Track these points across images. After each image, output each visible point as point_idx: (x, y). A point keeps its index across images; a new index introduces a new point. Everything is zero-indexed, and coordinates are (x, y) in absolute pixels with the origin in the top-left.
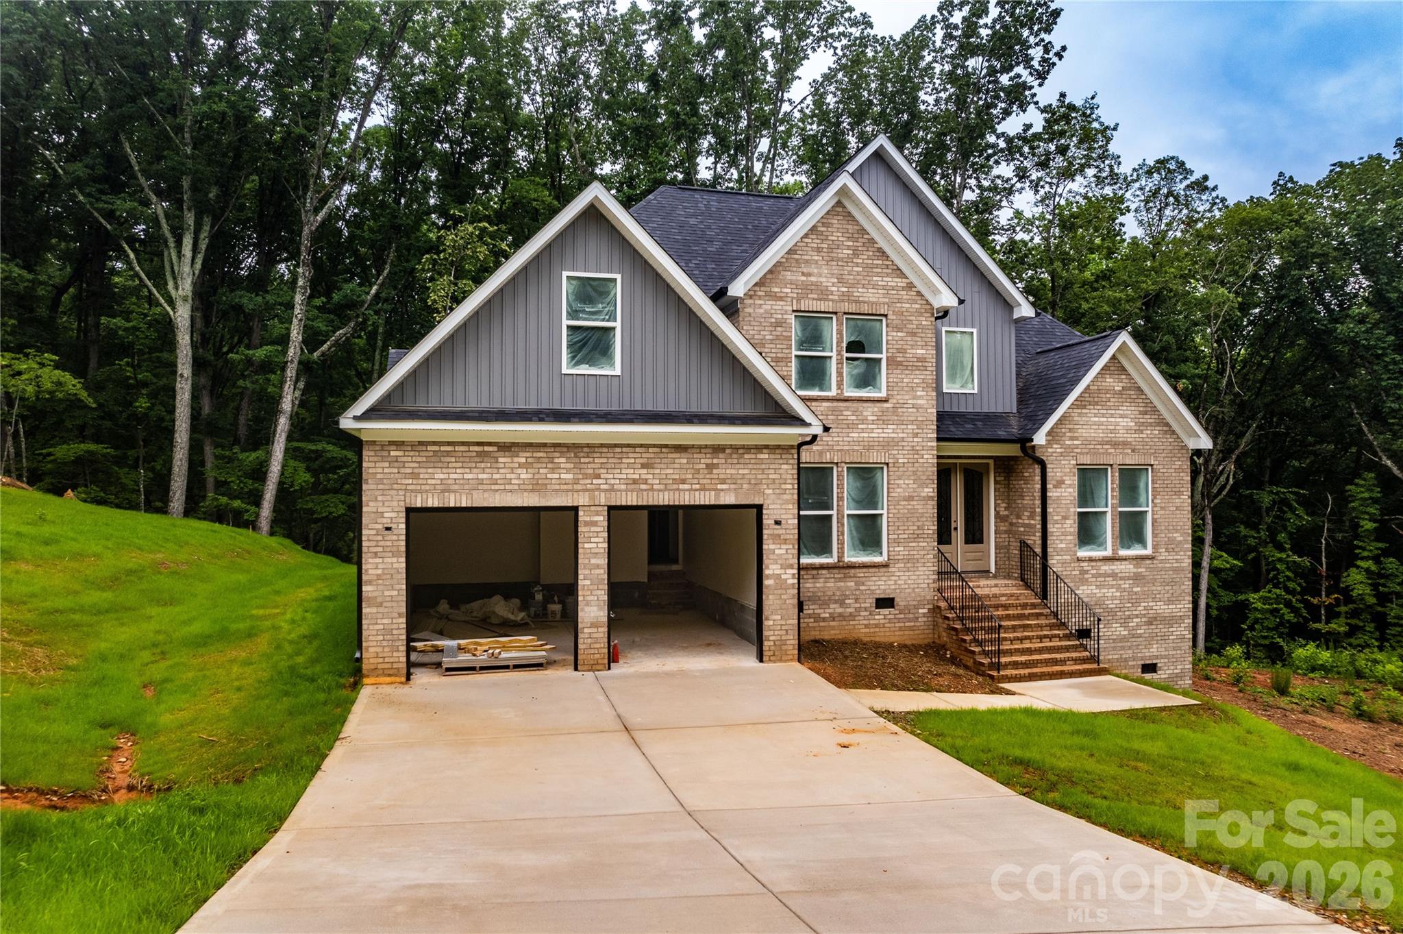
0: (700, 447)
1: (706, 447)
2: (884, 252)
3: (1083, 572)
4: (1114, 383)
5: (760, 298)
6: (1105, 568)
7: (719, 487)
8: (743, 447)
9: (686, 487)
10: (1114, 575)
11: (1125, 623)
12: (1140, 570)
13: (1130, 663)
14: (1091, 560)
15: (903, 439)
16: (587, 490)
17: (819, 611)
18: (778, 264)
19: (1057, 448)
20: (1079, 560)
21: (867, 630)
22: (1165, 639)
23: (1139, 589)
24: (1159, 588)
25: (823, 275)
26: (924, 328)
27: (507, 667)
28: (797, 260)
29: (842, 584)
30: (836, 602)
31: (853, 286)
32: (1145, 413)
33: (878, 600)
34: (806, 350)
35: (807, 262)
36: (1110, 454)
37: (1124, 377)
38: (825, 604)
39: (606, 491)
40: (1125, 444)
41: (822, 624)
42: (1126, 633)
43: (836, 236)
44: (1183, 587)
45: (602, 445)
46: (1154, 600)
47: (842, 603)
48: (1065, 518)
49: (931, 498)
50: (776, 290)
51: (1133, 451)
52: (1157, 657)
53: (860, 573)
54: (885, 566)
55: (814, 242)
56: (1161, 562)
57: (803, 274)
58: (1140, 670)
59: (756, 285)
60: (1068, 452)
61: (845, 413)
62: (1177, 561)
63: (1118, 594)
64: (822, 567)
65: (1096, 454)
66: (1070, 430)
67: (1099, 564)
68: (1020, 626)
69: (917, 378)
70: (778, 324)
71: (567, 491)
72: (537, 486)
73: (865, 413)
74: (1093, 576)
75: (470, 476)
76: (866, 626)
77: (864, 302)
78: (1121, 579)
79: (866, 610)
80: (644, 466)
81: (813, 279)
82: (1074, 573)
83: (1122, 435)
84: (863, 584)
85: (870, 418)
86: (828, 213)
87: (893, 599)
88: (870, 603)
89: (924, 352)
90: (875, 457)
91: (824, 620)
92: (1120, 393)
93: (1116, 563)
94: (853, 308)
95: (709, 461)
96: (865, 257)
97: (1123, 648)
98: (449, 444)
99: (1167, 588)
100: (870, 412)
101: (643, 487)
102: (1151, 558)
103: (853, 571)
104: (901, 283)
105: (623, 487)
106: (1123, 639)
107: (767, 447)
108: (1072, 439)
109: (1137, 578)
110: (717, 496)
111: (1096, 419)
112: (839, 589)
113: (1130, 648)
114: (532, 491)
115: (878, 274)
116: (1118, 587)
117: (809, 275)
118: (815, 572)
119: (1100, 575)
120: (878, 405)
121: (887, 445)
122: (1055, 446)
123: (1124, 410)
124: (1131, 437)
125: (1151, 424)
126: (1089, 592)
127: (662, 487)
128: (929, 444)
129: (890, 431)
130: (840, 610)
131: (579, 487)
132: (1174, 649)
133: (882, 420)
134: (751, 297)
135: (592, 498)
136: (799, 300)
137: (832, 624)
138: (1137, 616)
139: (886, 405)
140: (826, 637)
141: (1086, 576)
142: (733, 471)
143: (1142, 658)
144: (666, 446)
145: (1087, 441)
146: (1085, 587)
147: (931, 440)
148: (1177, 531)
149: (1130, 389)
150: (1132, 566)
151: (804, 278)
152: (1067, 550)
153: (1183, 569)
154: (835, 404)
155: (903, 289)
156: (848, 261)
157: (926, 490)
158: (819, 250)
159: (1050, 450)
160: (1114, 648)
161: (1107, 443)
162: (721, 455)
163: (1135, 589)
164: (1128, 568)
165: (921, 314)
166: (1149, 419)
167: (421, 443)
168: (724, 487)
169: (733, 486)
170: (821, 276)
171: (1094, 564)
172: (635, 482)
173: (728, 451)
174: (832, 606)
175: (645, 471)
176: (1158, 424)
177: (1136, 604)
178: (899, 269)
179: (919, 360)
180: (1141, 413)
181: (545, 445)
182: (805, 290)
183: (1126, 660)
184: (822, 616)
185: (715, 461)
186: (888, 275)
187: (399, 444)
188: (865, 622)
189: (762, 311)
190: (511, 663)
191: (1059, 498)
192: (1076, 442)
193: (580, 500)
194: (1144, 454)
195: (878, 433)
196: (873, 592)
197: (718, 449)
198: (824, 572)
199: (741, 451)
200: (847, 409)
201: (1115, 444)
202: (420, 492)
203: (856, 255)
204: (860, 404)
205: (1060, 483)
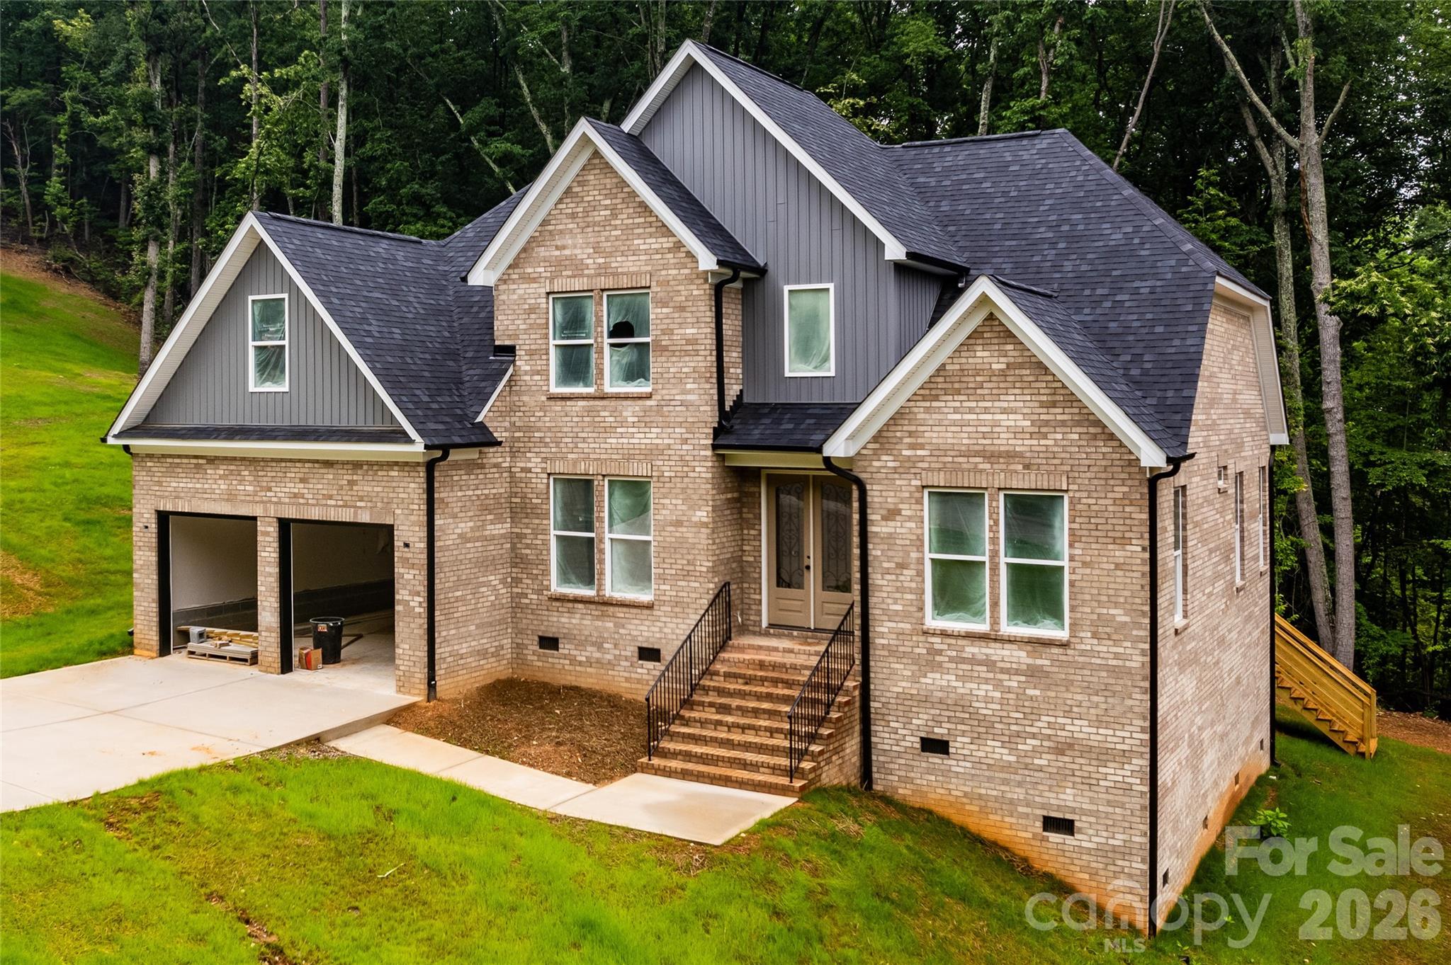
0: (344, 463)
1: (348, 463)
2: (646, 207)
3: (933, 652)
4: (987, 357)
5: (514, 281)
6: (972, 650)
7: (359, 504)
8: (377, 463)
9: (333, 502)
10: (990, 664)
11: (1010, 741)
12: (1039, 662)
13: (1020, 809)
14: (944, 634)
15: (669, 447)
16: (262, 502)
17: (575, 652)
18: (532, 239)
19: (888, 461)
20: (925, 633)
21: (628, 685)
22: (1089, 783)
23: (1037, 692)
24: (1079, 697)
25: (577, 246)
26: (696, 299)
27: (224, 658)
28: (550, 232)
29: (600, 623)
30: (593, 644)
31: (610, 254)
32: (1054, 404)
33: (641, 649)
34: (568, 338)
35: (561, 232)
36: (981, 471)
37: (1010, 347)
38: (581, 645)
39: (276, 503)
40: (1011, 456)
41: (578, 668)
42: (1013, 759)
43: (592, 195)
44: (1129, 702)
45: (273, 460)
46: (1068, 713)
47: (599, 646)
48: (902, 566)
49: (705, 525)
50: (529, 270)
51: (1027, 467)
52: (1073, 811)
53: (620, 612)
54: (650, 607)
55: (568, 207)
56: (1083, 653)
57: (557, 248)
58: (1039, 824)
59: (510, 267)
60: (907, 466)
61: (602, 414)
62: (1117, 656)
63: (998, 695)
64: (576, 600)
65: (957, 469)
66: (911, 434)
67: (960, 642)
68: (765, 711)
69: (687, 365)
70: (532, 310)
71: (249, 502)
72: (231, 497)
73: (625, 414)
74: (951, 660)
75: (190, 485)
76: (627, 680)
77: (623, 274)
78: (1002, 671)
79: (626, 659)
80: (302, 480)
81: (567, 252)
82: (917, 651)
83: (1004, 441)
84: (623, 627)
85: (630, 419)
86: (583, 169)
87: (658, 651)
88: (632, 651)
89: (694, 331)
90: (637, 469)
91: (580, 664)
92: (1003, 374)
93: (993, 645)
94: (609, 283)
95: (349, 478)
96: (623, 219)
97: (1005, 782)
98: (179, 456)
99: (1095, 699)
100: (630, 411)
101: (301, 501)
102: (1064, 645)
103: (611, 609)
104: (667, 243)
105: (287, 500)
106: (1007, 767)
107: (396, 463)
108: (913, 447)
109: (1033, 673)
110: (356, 513)
111: (958, 416)
112: (596, 628)
113: (1020, 784)
114: (228, 500)
115: (639, 236)
116: (998, 685)
117: (564, 247)
118: (570, 605)
119: (964, 660)
120: (640, 402)
121: (651, 453)
122: (884, 458)
123: (1009, 401)
124: (1021, 445)
125: (1063, 424)
126: (944, 683)
127: (314, 502)
128: (703, 453)
129: (653, 437)
130: (597, 655)
131: (257, 499)
132: (1109, 803)
133: (645, 422)
134: (505, 282)
135: (266, 510)
136: (552, 279)
137: (589, 670)
138: (1034, 736)
139: (649, 403)
140: (583, 685)
141: (938, 658)
142: (370, 489)
143: (1043, 806)
144: (317, 461)
145: (938, 452)
146: (938, 676)
147: (705, 447)
148: (1116, 605)
149: (1021, 366)
150: (1023, 654)
151: (557, 253)
152: (905, 615)
153: (1129, 672)
154: (592, 403)
155: (670, 250)
156: (606, 224)
157: (699, 513)
158: (573, 216)
159: (876, 464)
160: (990, 779)
161: (977, 454)
162: (359, 472)
163: (1030, 692)
164: (1020, 656)
165: (692, 282)
166: (1058, 414)
167: (164, 456)
168: (362, 504)
169: (369, 504)
170: (575, 247)
171: (953, 641)
172: (295, 496)
173: (365, 467)
174: (589, 649)
175: (302, 485)
176: (1078, 423)
177: (1033, 714)
178: (664, 225)
179: (689, 342)
180: (1043, 405)
181: (235, 459)
182: (558, 266)
183: (1011, 802)
184: (579, 658)
185: (355, 477)
186: (651, 235)
187: (150, 456)
188: (626, 674)
189: (515, 297)
190: (228, 655)
191: (891, 536)
192: (919, 452)
193: (257, 511)
194: (1049, 473)
195: (643, 438)
196: (634, 638)
197: (357, 465)
198: (580, 606)
199: (375, 468)
200: (604, 408)
201: (991, 456)
202: (161, 497)
203: (614, 216)
204: (619, 402)
205: (892, 514)
